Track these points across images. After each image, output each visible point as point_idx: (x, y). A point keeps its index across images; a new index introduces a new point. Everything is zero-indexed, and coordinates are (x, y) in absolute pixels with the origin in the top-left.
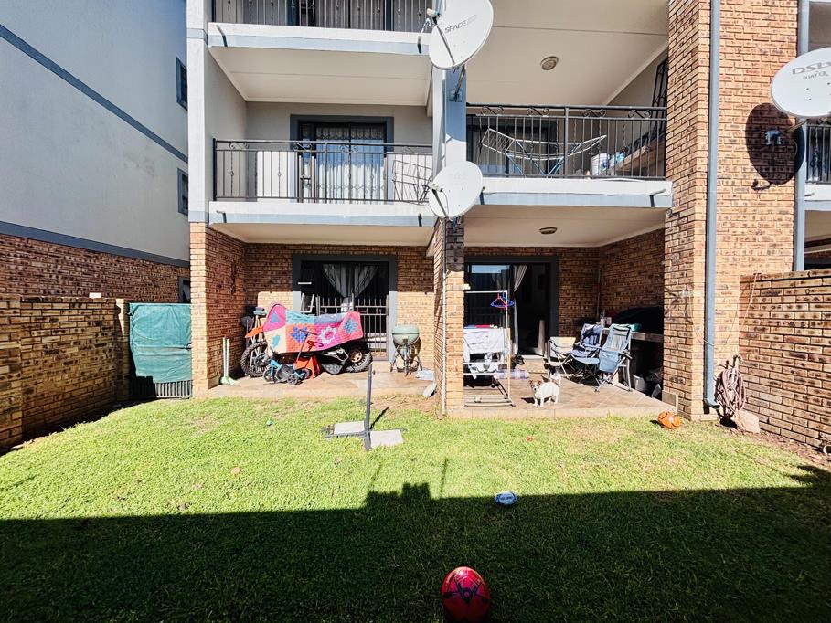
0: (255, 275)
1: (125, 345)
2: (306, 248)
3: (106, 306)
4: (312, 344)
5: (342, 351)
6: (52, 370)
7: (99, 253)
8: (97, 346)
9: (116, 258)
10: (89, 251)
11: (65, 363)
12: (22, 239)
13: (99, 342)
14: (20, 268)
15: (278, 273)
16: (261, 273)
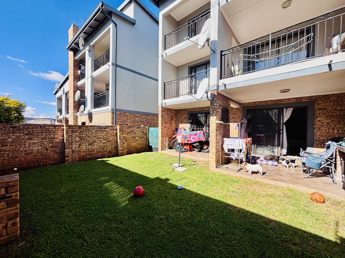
0: (179, 119)
1: (148, 137)
2: (191, 109)
3: (144, 128)
4: (188, 141)
5: (197, 144)
6: (133, 141)
7: (148, 115)
8: (142, 137)
9: (152, 116)
10: (146, 115)
11: (136, 140)
12: (134, 114)
13: (143, 136)
14: (134, 120)
15: (184, 118)
16: (180, 118)
